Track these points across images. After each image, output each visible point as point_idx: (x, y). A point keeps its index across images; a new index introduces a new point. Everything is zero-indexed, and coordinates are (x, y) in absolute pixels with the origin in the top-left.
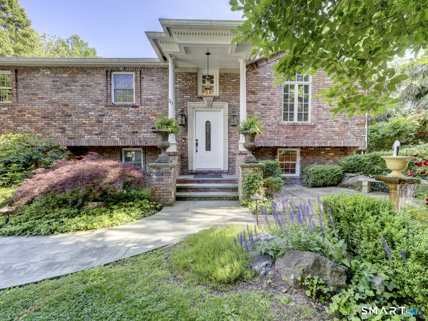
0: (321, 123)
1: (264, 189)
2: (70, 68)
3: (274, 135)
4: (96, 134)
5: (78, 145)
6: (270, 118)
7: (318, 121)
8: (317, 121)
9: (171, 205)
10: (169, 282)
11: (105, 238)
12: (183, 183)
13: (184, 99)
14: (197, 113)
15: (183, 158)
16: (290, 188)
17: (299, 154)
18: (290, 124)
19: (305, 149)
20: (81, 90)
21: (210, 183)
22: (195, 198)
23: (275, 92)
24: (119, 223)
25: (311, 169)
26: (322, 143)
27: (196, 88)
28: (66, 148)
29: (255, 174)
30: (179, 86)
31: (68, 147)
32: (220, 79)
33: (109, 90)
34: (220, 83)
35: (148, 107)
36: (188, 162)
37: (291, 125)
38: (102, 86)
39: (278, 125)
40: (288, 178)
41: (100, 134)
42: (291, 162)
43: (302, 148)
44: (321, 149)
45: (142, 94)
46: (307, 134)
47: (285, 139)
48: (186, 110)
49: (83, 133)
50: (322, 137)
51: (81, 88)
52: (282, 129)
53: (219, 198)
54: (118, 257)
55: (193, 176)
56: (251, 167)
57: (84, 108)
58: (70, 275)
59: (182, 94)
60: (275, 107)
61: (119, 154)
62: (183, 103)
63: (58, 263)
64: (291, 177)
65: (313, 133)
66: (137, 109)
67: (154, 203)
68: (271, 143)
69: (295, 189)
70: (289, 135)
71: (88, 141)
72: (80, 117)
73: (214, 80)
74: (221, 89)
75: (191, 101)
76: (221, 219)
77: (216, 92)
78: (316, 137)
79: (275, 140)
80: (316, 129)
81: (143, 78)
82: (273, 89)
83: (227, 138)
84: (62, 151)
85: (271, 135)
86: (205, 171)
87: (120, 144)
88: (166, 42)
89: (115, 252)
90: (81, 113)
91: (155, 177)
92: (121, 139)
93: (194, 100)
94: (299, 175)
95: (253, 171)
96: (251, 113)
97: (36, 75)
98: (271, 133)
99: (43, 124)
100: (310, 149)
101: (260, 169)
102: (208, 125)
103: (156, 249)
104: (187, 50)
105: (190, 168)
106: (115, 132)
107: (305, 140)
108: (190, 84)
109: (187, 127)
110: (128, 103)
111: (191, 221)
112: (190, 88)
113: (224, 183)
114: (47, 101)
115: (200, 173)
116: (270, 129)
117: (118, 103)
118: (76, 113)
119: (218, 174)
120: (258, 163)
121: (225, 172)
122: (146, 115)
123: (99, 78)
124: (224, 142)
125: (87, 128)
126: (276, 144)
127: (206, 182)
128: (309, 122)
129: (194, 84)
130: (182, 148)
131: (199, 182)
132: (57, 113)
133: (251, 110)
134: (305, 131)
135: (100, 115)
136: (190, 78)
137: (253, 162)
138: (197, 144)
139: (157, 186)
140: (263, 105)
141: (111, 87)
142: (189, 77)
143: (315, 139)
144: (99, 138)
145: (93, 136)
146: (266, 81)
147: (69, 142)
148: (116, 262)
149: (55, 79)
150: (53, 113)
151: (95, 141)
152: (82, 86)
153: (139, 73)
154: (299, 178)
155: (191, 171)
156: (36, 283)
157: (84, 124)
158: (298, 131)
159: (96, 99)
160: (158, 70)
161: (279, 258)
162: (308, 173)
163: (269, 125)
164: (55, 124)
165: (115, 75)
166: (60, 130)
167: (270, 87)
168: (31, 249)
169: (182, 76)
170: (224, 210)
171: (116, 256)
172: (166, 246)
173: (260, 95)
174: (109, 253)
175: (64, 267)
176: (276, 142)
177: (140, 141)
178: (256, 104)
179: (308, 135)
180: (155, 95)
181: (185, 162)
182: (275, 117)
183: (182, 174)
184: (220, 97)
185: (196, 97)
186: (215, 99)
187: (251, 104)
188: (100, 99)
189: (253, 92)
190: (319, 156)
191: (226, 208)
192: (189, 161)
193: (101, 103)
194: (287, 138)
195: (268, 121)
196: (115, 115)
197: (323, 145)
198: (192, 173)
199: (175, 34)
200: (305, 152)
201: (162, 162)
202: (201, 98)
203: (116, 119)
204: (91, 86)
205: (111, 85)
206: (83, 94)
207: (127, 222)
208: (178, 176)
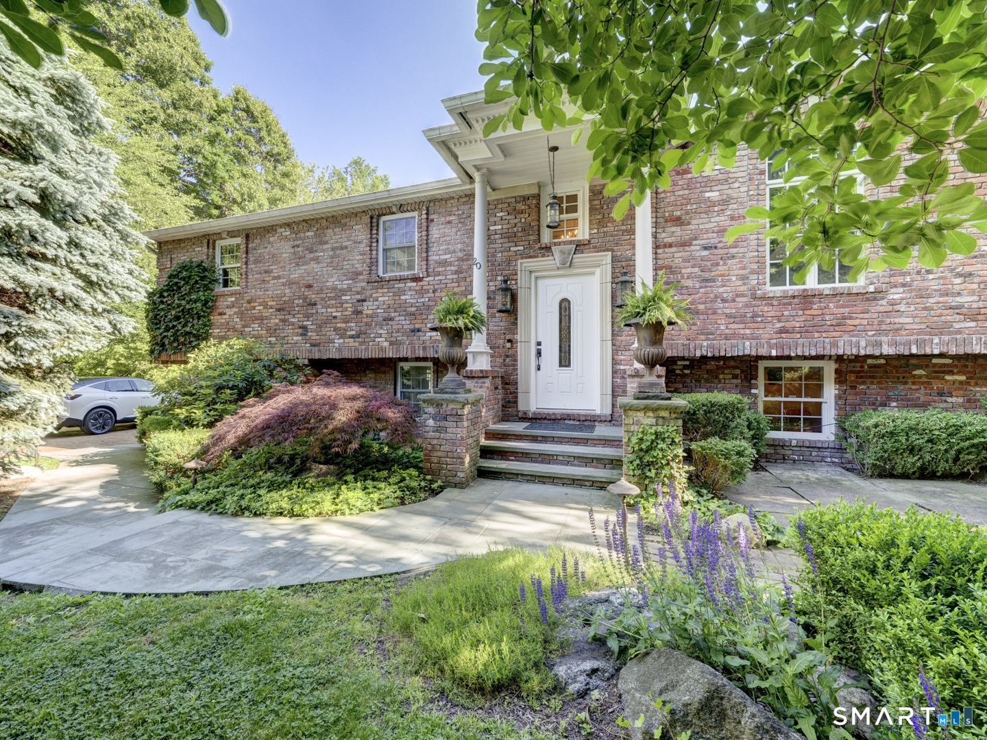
0: (904, 285)
1: (686, 468)
2: (317, 220)
3: (742, 326)
4: (352, 337)
5: (325, 357)
6: (729, 280)
7: (892, 280)
8: (887, 280)
9: (461, 485)
10: (365, 651)
11: (309, 537)
12: (500, 439)
13: (510, 254)
14: (540, 282)
15: (508, 384)
16: (799, 473)
17: (833, 375)
18: (790, 293)
19: (850, 361)
20: (332, 257)
21: (561, 443)
22: (517, 474)
23: (741, 212)
24: (347, 511)
25: (871, 422)
26: (909, 344)
27: (536, 228)
28: (306, 362)
29: (660, 429)
30: (500, 227)
31: (310, 360)
32: (591, 201)
33: (374, 252)
34: (592, 209)
35: (440, 278)
36: (517, 393)
37: (794, 297)
38: (363, 245)
39: (754, 297)
40: (794, 443)
41: (358, 337)
42: (803, 399)
43: (839, 359)
44: (913, 361)
45: (430, 253)
46: (851, 318)
47: (775, 336)
48: (515, 277)
49: (333, 335)
50: (907, 327)
51: (331, 253)
52: (766, 309)
53: (574, 480)
54: (310, 577)
55: (527, 424)
56: (646, 409)
57: (334, 289)
58: (223, 594)
59: (507, 245)
60: (742, 250)
61: (392, 373)
62: (509, 262)
63: (221, 567)
64: (803, 441)
65: (875, 316)
66: (421, 283)
67: (429, 477)
68: (733, 346)
69: (813, 476)
70: (788, 325)
71: (339, 350)
72: (328, 307)
73: (580, 203)
74: (594, 222)
75: (526, 258)
76: (552, 531)
77: (583, 231)
78: (884, 327)
79: (744, 337)
80: (884, 302)
81: (432, 220)
82: (735, 206)
83: (609, 337)
84: (299, 368)
85: (730, 326)
86: (554, 414)
87: (390, 354)
88: (465, 143)
89: (310, 566)
90: (330, 299)
91: (431, 422)
92: (391, 344)
93: (532, 254)
94: (832, 438)
95: (654, 420)
96: (673, 273)
97: (271, 239)
98: (732, 320)
99: (277, 321)
100: (870, 361)
101: (674, 416)
102: (565, 308)
103: (380, 576)
104: (505, 150)
105: (521, 407)
106: (382, 331)
107: (846, 337)
108: (523, 220)
109: (516, 315)
110: (406, 273)
111: (481, 528)
112: (524, 230)
113: (595, 445)
114: (284, 280)
115: (545, 419)
116: (728, 311)
117: (387, 276)
118: (323, 299)
119: (586, 423)
120: (669, 399)
121: (604, 419)
122: (437, 294)
123: (359, 231)
124: (602, 346)
125: (339, 325)
126: (747, 348)
127: (553, 440)
128: (860, 282)
129: (533, 220)
130: (504, 360)
131: (534, 439)
132: (296, 301)
133: (671, 264)
134: (842, 310)
135: (358, 301)
136: (523, 207)
137: (657, 397)
138: (539, 353)
139: (435, 442)
140: (705, 248)
141: (377, 246)
142: (521, 206)
143: (879, 332)
144: (357, 344)
145: (346, 340)
146: (714, 188)
147: (310, 352)
148: (302, 586)
149: (296, 243)
150: (291, 301)
151: (349, 348)
152: (333, 249)
153: (424, 212)
154: (832, 445)
155: (525, 413)
156: (176, 595)
157: (335, 317)
158: (819, 312)
159: (354, 270)
160: (461, 200)
161: (634, 661)
162: (860, 432)
163: (724, 301)
164: (293, 320)
165: (384, 222)
166: (300, 331)
167: (725, 202)
168: (204, 536)
169: (507, 205)
170: (572, 512)
171: (307, 576)
172: (404, 572)
173: (697, 223)
174: (301, 566)
175: (224, 577)
176: (747, 343)
177: (425, 348)
178: (687, 248)
179: (857, 322)
180: (454, 252)
181: (511, 393)
182: (744, 278)
183: (505, 418)
184: (592, 241)
185: (537, 246)
186: (580, 246)
187: (673, 249)
188: (360, 269)
189: (679, 219)
190: (906, 383)
191: (583, 506)
192: (519, 390)
193: (361, 277)
194: (783, 331)
195: (721, 290)
196: (383, 297)
197: (914, 351)
198: (524, 418)
199: (477, 121)
200: (851, 372)
201: (446, 393)
202: (548, 249)
203: (385, 307)
204: (346, 247)
205: (377, 241)
206: (335, 264)
207: (361, 511)
208: (495, 423)
